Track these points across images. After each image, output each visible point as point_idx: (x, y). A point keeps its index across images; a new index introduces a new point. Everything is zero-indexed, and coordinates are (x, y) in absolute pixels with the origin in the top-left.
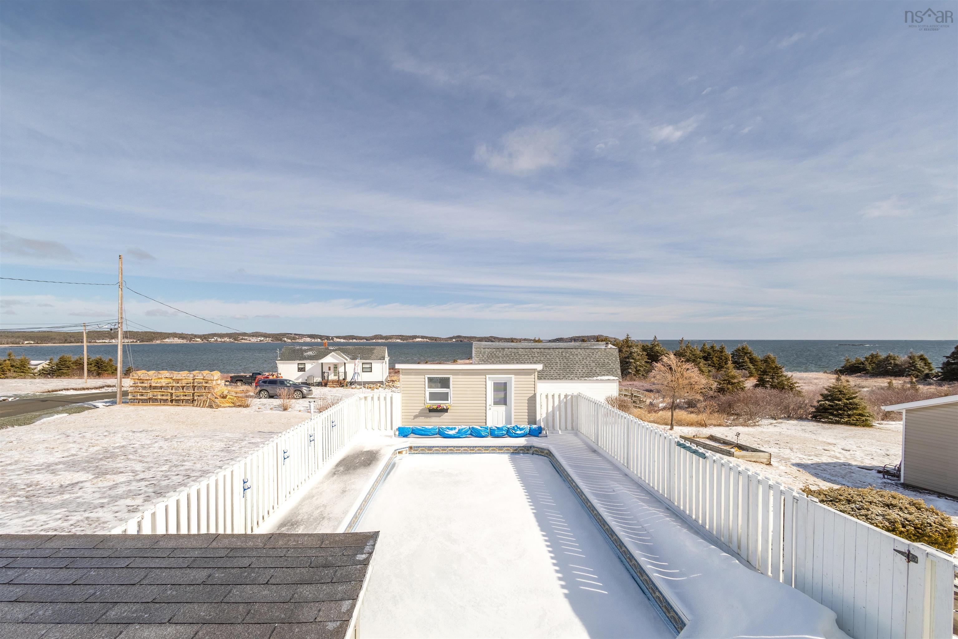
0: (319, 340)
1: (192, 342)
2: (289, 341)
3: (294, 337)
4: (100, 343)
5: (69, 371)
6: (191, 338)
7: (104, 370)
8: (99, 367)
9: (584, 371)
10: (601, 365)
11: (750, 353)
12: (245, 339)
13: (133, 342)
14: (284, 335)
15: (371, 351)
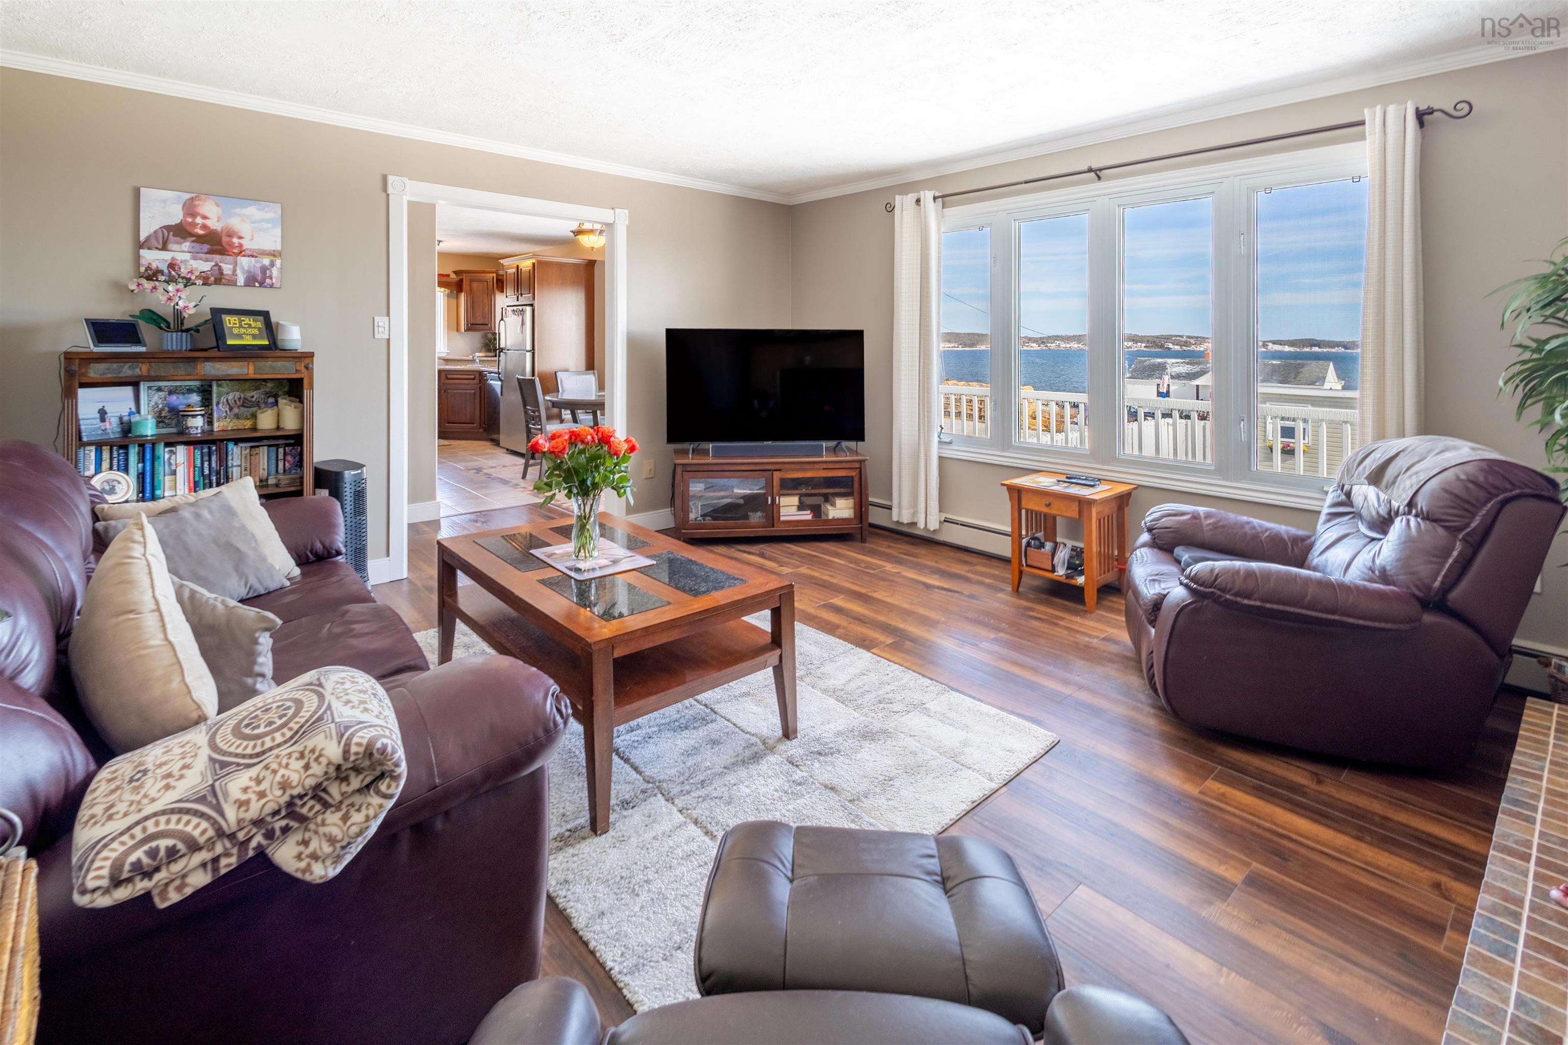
2: (1177, 348)
14: (1168, 338)
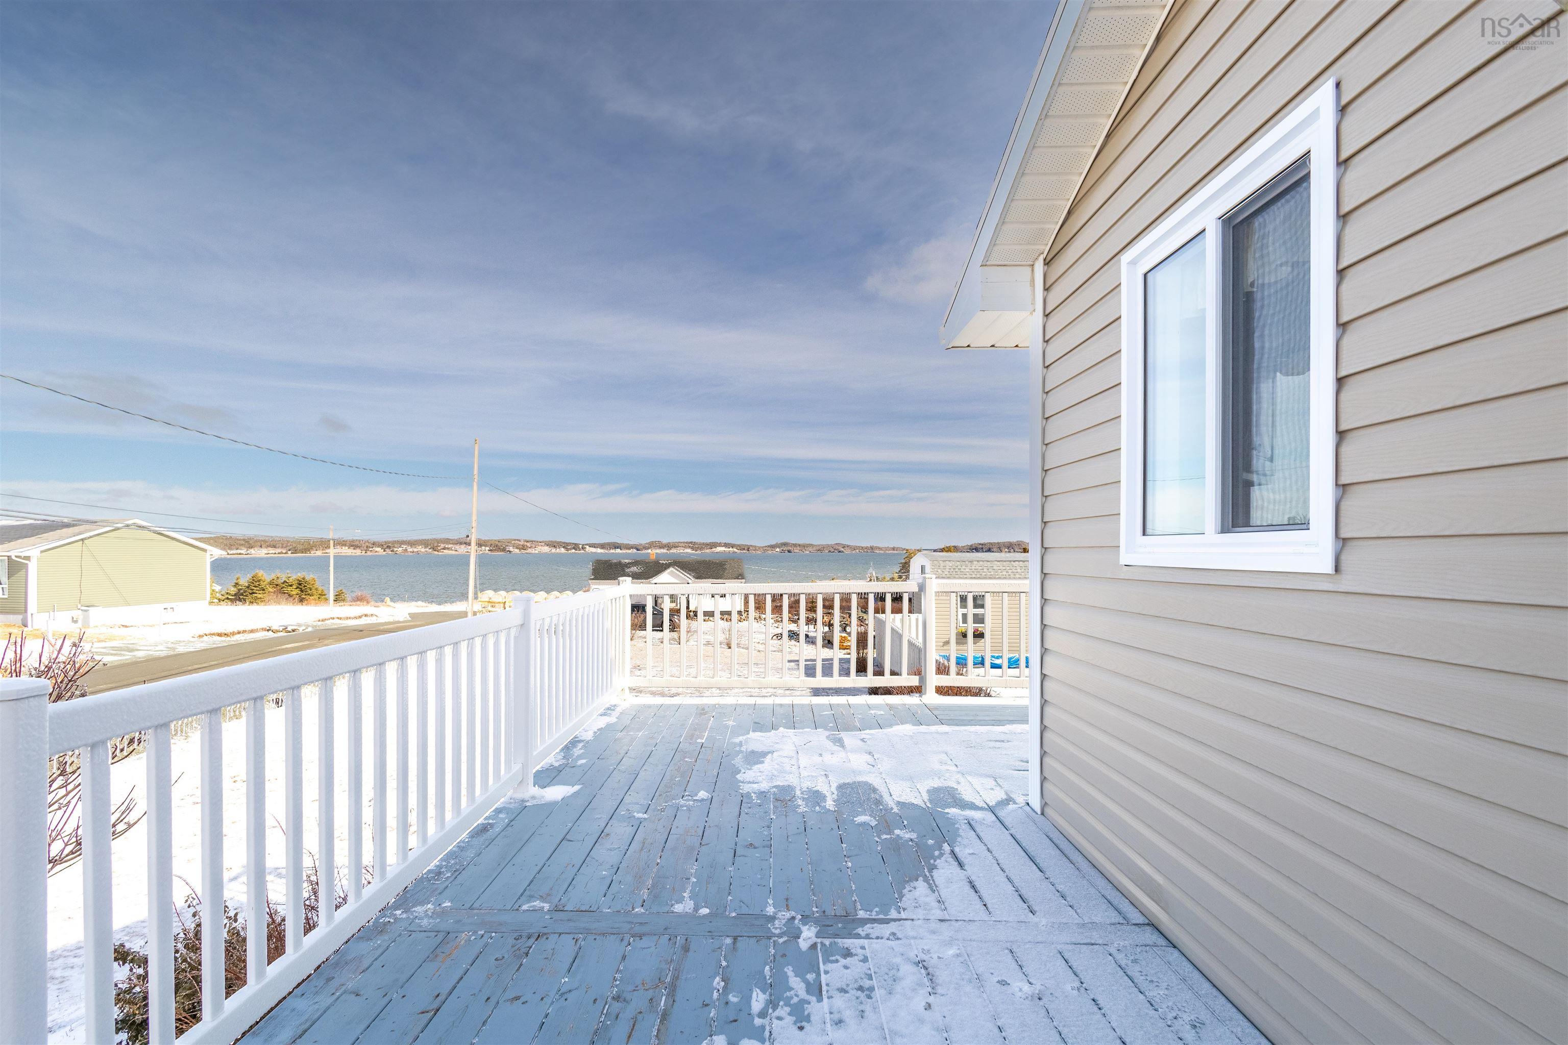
0: (563, 549)
1: (369, 553)
3: (523, 546)
4: (233, 554)
5: (264, 595)
6: (367, 547)
7: (308, 594)
8: (302, 591)
12: (448, 549)
13: (282, 553)
15: (722, 566)
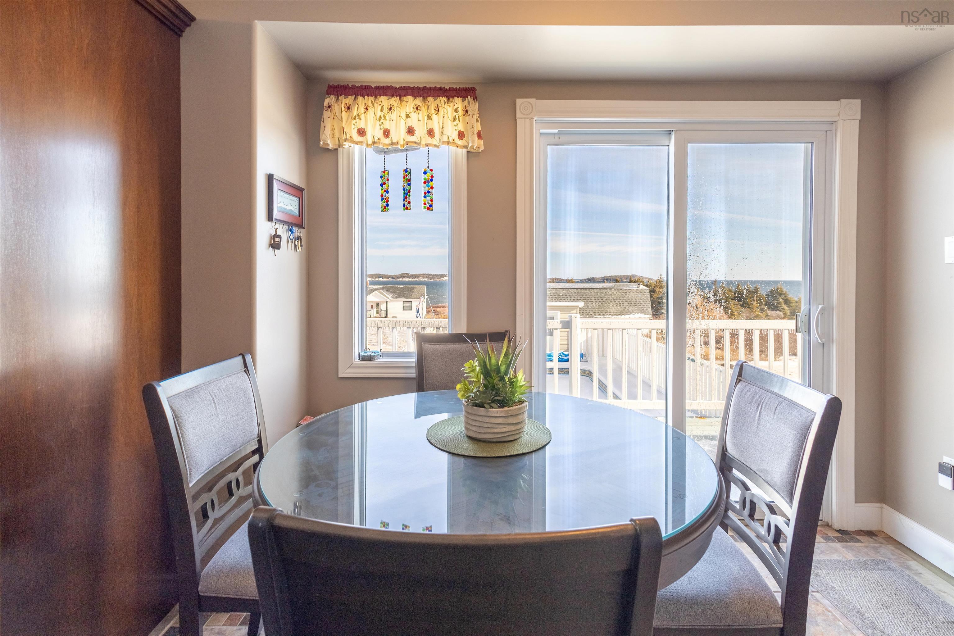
9: (617, 310)
10: (633, 304)
11: (784, 294)
15: (411, 290)
